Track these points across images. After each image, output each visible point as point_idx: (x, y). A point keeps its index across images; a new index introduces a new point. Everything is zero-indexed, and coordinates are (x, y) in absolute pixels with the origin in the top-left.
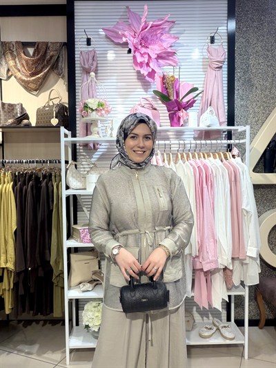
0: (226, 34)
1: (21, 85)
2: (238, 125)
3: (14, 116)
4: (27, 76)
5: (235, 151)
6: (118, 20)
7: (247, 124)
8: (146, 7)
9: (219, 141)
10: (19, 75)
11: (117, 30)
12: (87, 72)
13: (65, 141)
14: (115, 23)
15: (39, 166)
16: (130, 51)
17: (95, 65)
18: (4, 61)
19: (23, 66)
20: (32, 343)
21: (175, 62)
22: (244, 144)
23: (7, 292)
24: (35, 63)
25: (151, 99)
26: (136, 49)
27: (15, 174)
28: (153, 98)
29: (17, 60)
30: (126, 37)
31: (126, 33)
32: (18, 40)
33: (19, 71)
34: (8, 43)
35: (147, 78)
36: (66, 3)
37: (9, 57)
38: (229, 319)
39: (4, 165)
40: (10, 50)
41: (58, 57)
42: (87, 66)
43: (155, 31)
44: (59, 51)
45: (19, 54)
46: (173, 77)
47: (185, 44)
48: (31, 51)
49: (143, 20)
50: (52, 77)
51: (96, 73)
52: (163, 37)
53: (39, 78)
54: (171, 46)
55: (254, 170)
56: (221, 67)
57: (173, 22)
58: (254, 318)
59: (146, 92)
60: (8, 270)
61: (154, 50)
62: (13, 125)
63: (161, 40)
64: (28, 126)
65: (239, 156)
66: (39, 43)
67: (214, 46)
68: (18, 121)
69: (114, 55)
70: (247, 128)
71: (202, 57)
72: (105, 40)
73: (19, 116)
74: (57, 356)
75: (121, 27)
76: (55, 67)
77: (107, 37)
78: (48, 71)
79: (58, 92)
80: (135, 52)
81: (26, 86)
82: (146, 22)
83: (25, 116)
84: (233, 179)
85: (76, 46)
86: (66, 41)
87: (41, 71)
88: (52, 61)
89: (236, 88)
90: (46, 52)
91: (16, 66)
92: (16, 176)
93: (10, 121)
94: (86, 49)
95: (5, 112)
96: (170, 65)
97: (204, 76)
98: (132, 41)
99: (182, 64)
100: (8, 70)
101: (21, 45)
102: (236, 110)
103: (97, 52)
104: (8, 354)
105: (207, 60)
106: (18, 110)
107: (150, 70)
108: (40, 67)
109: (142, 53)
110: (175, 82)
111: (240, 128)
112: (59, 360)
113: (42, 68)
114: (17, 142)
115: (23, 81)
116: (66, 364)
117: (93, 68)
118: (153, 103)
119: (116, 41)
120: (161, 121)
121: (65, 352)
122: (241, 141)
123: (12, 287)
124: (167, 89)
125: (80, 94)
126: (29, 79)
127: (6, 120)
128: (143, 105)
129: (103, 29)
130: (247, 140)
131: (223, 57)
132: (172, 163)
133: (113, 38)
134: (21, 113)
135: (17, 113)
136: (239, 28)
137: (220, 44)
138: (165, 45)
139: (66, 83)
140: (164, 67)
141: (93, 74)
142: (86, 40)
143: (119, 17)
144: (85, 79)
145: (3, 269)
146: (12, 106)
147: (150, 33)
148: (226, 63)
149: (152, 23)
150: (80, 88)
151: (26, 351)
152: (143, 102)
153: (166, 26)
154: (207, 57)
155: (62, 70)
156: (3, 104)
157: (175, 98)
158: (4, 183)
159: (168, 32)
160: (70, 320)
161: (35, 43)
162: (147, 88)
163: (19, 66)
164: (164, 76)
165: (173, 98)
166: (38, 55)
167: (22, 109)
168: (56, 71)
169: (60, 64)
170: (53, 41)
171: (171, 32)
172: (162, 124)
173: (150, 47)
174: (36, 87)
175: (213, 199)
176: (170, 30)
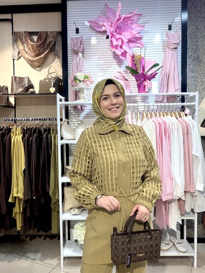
0: (181, 23)
1: (28, 63)
2: (189, 92)
3: (23, 86)
4: (32, 57)
5: (187, 111)
6: (99, 14)
7: (196, 90)
8: (120, 4)
9: (175, 104)
10: (27, 56)
11: (98, 22)
12: (76, 53)
13: (60, 104)
14: (97, 17)
15: (41, 123)
16: (108, 37)
17: (82, 48)
18: (16, 46)
19: (30, 49)
20: (36, 252)
21: (142, 45)
22: (194, 106)
23: (18, 215)
24: (38, 47)
25: (123, 73)
26: (113, 35)
27: (24, 128)
28: (125, 71)
29: (25, 45)
30: (105, 27)
31: (105, 24)
32: (26, 31)
33: (27, 53)
34: (19, 32)
35: (121, 57)
36: (61, 2)
37: (19, 43)
38: (182, 237)
39: (15, 122)
40: (20, 37)
41: (55, 42)
42: (76, 49)
43: (127, 21)
44: (56, 38)
45: (26, 41)
46: (140, 56)
47: (149, 31)
48: (35, 38)
49: (117, 14)
50: (51, 57)
51: (83, 54)
52: (133, 26)
53: (41, 58)
54: (139, 33)
55: (202, 126)
56: (176, 48)
57: (140, 15)
58: (201, 237)
59: (120, 67)
60: (19, 199)
61: (126, 36)
62: (22, 93)
63: (131, 28)
64: (33, 93)
65: (190, 115)
66: (41, 32)
67: (171, 32)
68: (26, 90)
69: (96, 40)
70: (197, 94)
71: (162, 40)
72: (89, 29)
73: (27, 86)
74: (54, 262)
75: (101, 19)
76: (52, 50)
77: (91, 27)
78: (48, 53)
79: (55, 68)
80: (111, 38)
81: (32, 64)
82: (119, 15)
83: (31, 86)
84: (186, 132)
85: (68, 34)
86: (61, 30)
87: (42, 53)
88: (51, 45)
89: (188, 63)
90: (46, 39)
91: (24, 49)
92: (24, 130)
93: (20, 90)
94: (76, 36)
95: (16, 83)
96: (138, 47)
97: (163, 55)
98: (110, 29)
99: (147, 46)
100: (19, 53)
101: (28, 34)
102: (188, 80)
103: (83, 38)
104: (19, 260)
105: (166, 43)
106: (26, 82)
107: (123, 51)
108: (42, 50)
109: (117, 38)
110: (142, 59)
111: (191, 94)
112: (56, 265)
113: (44, 51)
114: (26, 105)
115: (30, 60)
116: (60, 268)
117: (81, 50)
118: (125, 75)
119: (97, 29)
120: (131, 89)
121: (60, 259)
122: (192, 104)
123: (22, 211)
124: (135, 65)
125: (71, 69)
126: (34, 59)
127: (17, 89)
128: (118, 77)
129: (88, 21)
130: (196, 103)
131: (178, 40)
132: (139, 120)
133: (95, 28)
134: (28, 84)
135: (25, 84)
136: (190, 18)
137: (176, 30)
138: (134, 32)
139: (61, 61)
140: (133, 49)
141: (80, 54)
142: (75, 29)
143: (100, 12)
144: (75, 58)
145: (15, 197)
146: (21, 79)
147: (123, 23)
148: (180, 45)
149: (124, 15)
150: (71, 65)
151: (32, 257)
152: (118, 75)
153: (135, 18)
154: (166, 40)
155: (58, 52)
156: (15, 78)
157: (142, 72)
158: (16, 135)
159: (136, 23)
160: (64, 236)
161: (38, 32)
162: (121, 65)
163: (27, 49)
164: (133, 55)
165: (140, 71)
166: (40, 41)
167: (29, 81)
168: (53, 53)
169: (56, 48)
170: (51, 31)
171: (139, 22)
172: (132, 91)
173: (123, 33)
174: (39, 65)
175: (170, 147)
176: (138, 21)
